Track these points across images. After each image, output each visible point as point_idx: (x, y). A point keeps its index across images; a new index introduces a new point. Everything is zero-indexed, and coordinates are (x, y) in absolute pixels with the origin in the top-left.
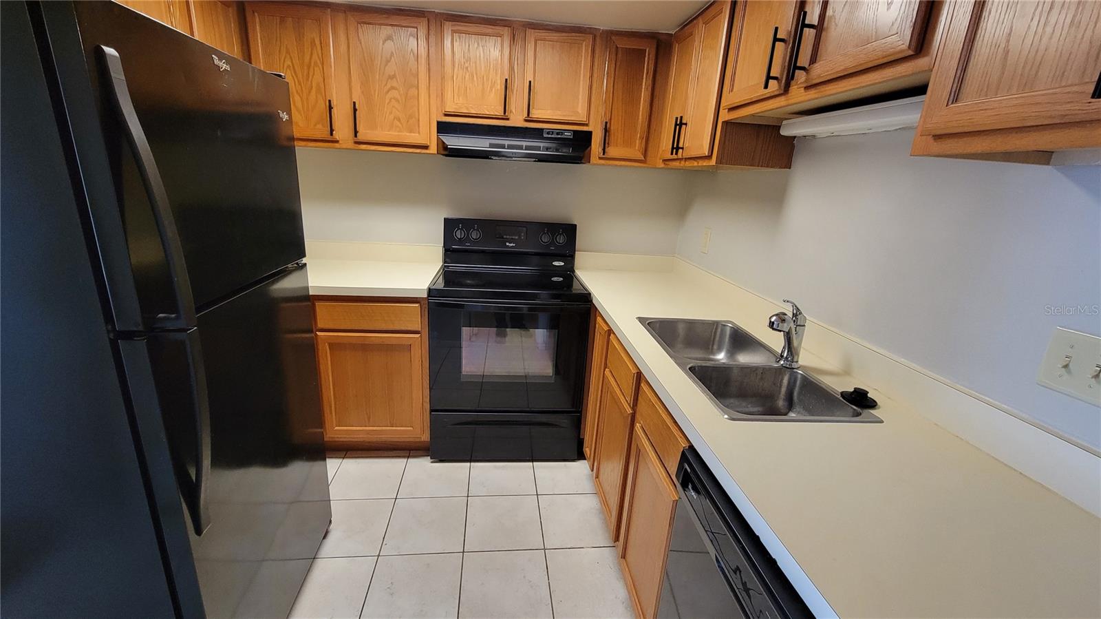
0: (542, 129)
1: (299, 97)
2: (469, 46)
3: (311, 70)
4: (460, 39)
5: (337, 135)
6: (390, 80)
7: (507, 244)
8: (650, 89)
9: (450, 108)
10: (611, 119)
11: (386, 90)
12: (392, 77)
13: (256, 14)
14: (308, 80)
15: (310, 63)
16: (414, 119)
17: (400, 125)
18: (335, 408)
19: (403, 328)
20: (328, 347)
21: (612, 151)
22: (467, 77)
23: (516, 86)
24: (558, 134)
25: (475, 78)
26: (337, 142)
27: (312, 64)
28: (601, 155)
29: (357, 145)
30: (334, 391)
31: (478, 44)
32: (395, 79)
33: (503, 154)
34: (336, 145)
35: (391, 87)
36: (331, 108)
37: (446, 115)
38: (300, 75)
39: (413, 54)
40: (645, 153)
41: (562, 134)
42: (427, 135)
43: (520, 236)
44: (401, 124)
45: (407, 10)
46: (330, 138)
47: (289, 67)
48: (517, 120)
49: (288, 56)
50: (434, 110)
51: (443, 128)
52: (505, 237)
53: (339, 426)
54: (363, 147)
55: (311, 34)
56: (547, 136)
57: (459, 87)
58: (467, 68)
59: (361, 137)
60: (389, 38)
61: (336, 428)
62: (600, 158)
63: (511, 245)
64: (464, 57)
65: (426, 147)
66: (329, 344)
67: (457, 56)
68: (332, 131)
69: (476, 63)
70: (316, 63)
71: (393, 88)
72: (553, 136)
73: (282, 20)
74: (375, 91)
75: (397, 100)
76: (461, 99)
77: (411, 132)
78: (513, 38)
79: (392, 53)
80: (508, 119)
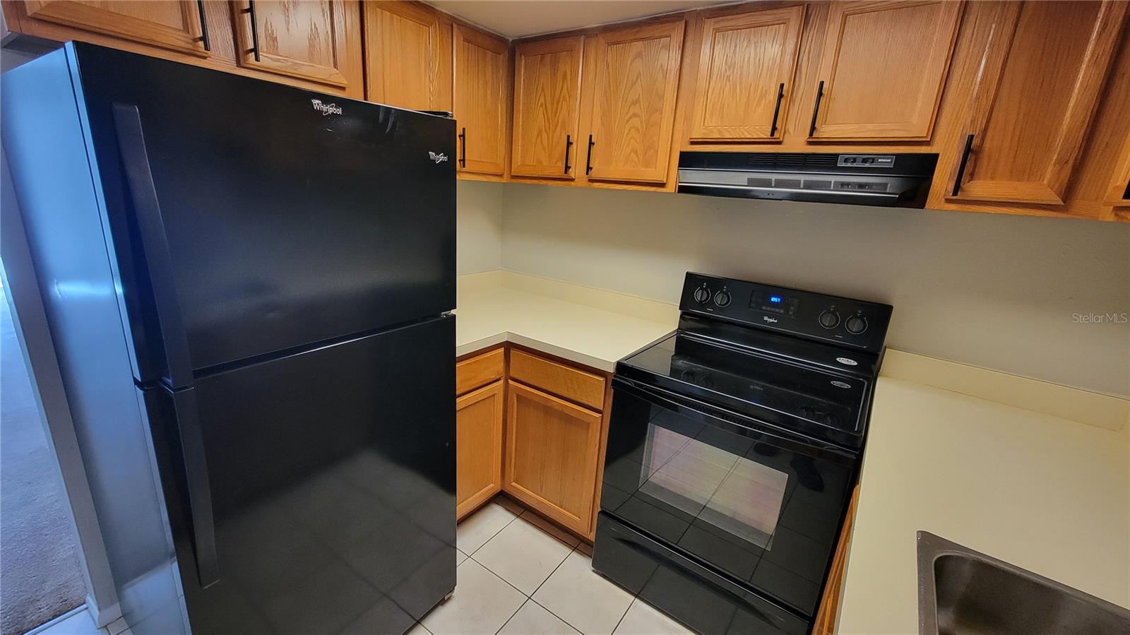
0: (837, 155)
1: (546, 135)
2: (736, 46)
3: (560, 103)
4: (724, 39)
5: (572, 173)
6: (632, 106)
7: (766, 318)
8: (1104, 61)
9: (697, 134)
10: (985, 130)
11: (627, 117)
12: (635, 103)
13: (523, 57)
14: (555, 116)
15: (560, 98)
16: (652, 151)
17: (637, 160)
18: (515, 463)
19: (584, 401)
20: (515, 398)
21: (977, 189)
22: (727, 89)
23: (801, 92)
24: (864, 161)
25: (738, 91)
26: (573, 180)
27: (562, 99)
28: (950, 196)
29: (590, 183)
30: (516, 445)
31: (749, 41)
32: (638, 104)
33: (757, 194)
34: (572, 183)
35: (633, 114)
36: (569, 144)
37: (693, 143)
38: (549, 111)
39: (663, 70)
40: (1069, 192)
41: (873, 161)
42: (665, 169)
43: (787, 311)
44: (637, 156)
45: (665, 17)
46: (565, 176)
47: (542, 105)
48: (795, 143)
49: (542, 93)
50: (678, 136)
51: (688, 160)
52: (764, 308)
53: (516, 483)
54: (596, 185)
55: (564, 67)
56: (844, 165)
57: (714, 105)
58: (728, 77)
59: (594, 174)
60: (639, 55)
61: (514, 484)
62: (948, 201)
63: (772, 321)
64: (726, 63)
65: (662, 185)
66: (518, 395)
67: (717, 62)
68: (567, 168)
69: (742, 67)
70: (564, 97)
71: (635, 115)
72: (855, 165)
73: (543, 56)
74: (615, 122)
75: (637, 130)
76: (714, 120)
77: (647, 167)
78: (806, 21)
79: (640, 73)
80: (780, 143)
